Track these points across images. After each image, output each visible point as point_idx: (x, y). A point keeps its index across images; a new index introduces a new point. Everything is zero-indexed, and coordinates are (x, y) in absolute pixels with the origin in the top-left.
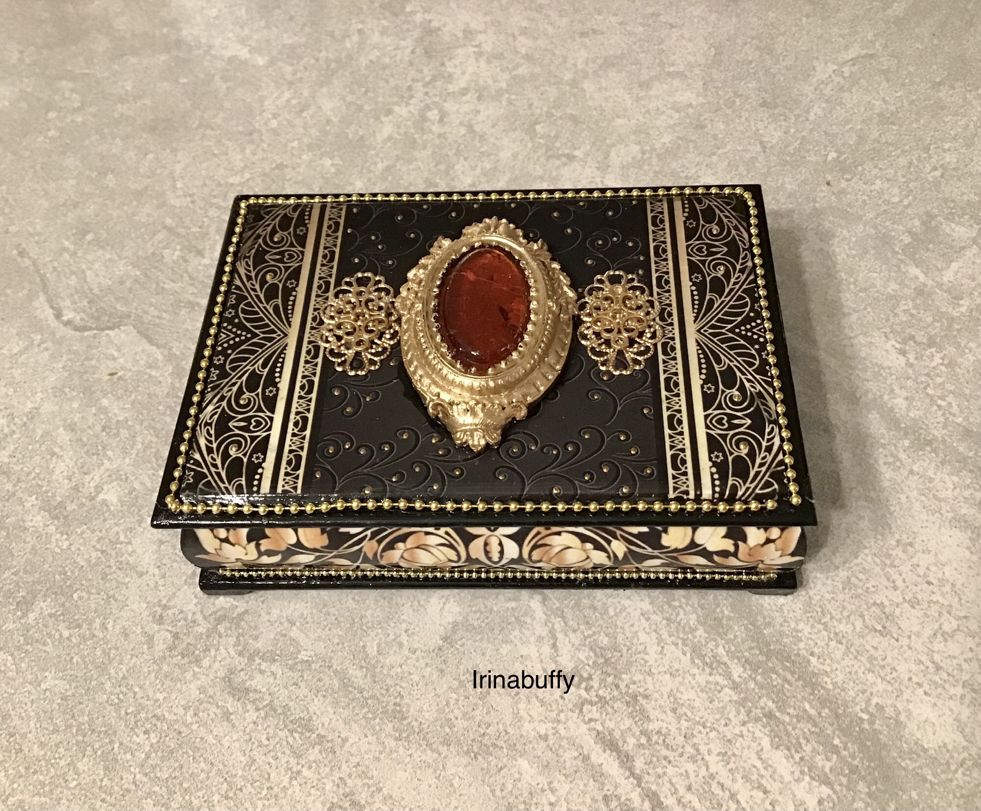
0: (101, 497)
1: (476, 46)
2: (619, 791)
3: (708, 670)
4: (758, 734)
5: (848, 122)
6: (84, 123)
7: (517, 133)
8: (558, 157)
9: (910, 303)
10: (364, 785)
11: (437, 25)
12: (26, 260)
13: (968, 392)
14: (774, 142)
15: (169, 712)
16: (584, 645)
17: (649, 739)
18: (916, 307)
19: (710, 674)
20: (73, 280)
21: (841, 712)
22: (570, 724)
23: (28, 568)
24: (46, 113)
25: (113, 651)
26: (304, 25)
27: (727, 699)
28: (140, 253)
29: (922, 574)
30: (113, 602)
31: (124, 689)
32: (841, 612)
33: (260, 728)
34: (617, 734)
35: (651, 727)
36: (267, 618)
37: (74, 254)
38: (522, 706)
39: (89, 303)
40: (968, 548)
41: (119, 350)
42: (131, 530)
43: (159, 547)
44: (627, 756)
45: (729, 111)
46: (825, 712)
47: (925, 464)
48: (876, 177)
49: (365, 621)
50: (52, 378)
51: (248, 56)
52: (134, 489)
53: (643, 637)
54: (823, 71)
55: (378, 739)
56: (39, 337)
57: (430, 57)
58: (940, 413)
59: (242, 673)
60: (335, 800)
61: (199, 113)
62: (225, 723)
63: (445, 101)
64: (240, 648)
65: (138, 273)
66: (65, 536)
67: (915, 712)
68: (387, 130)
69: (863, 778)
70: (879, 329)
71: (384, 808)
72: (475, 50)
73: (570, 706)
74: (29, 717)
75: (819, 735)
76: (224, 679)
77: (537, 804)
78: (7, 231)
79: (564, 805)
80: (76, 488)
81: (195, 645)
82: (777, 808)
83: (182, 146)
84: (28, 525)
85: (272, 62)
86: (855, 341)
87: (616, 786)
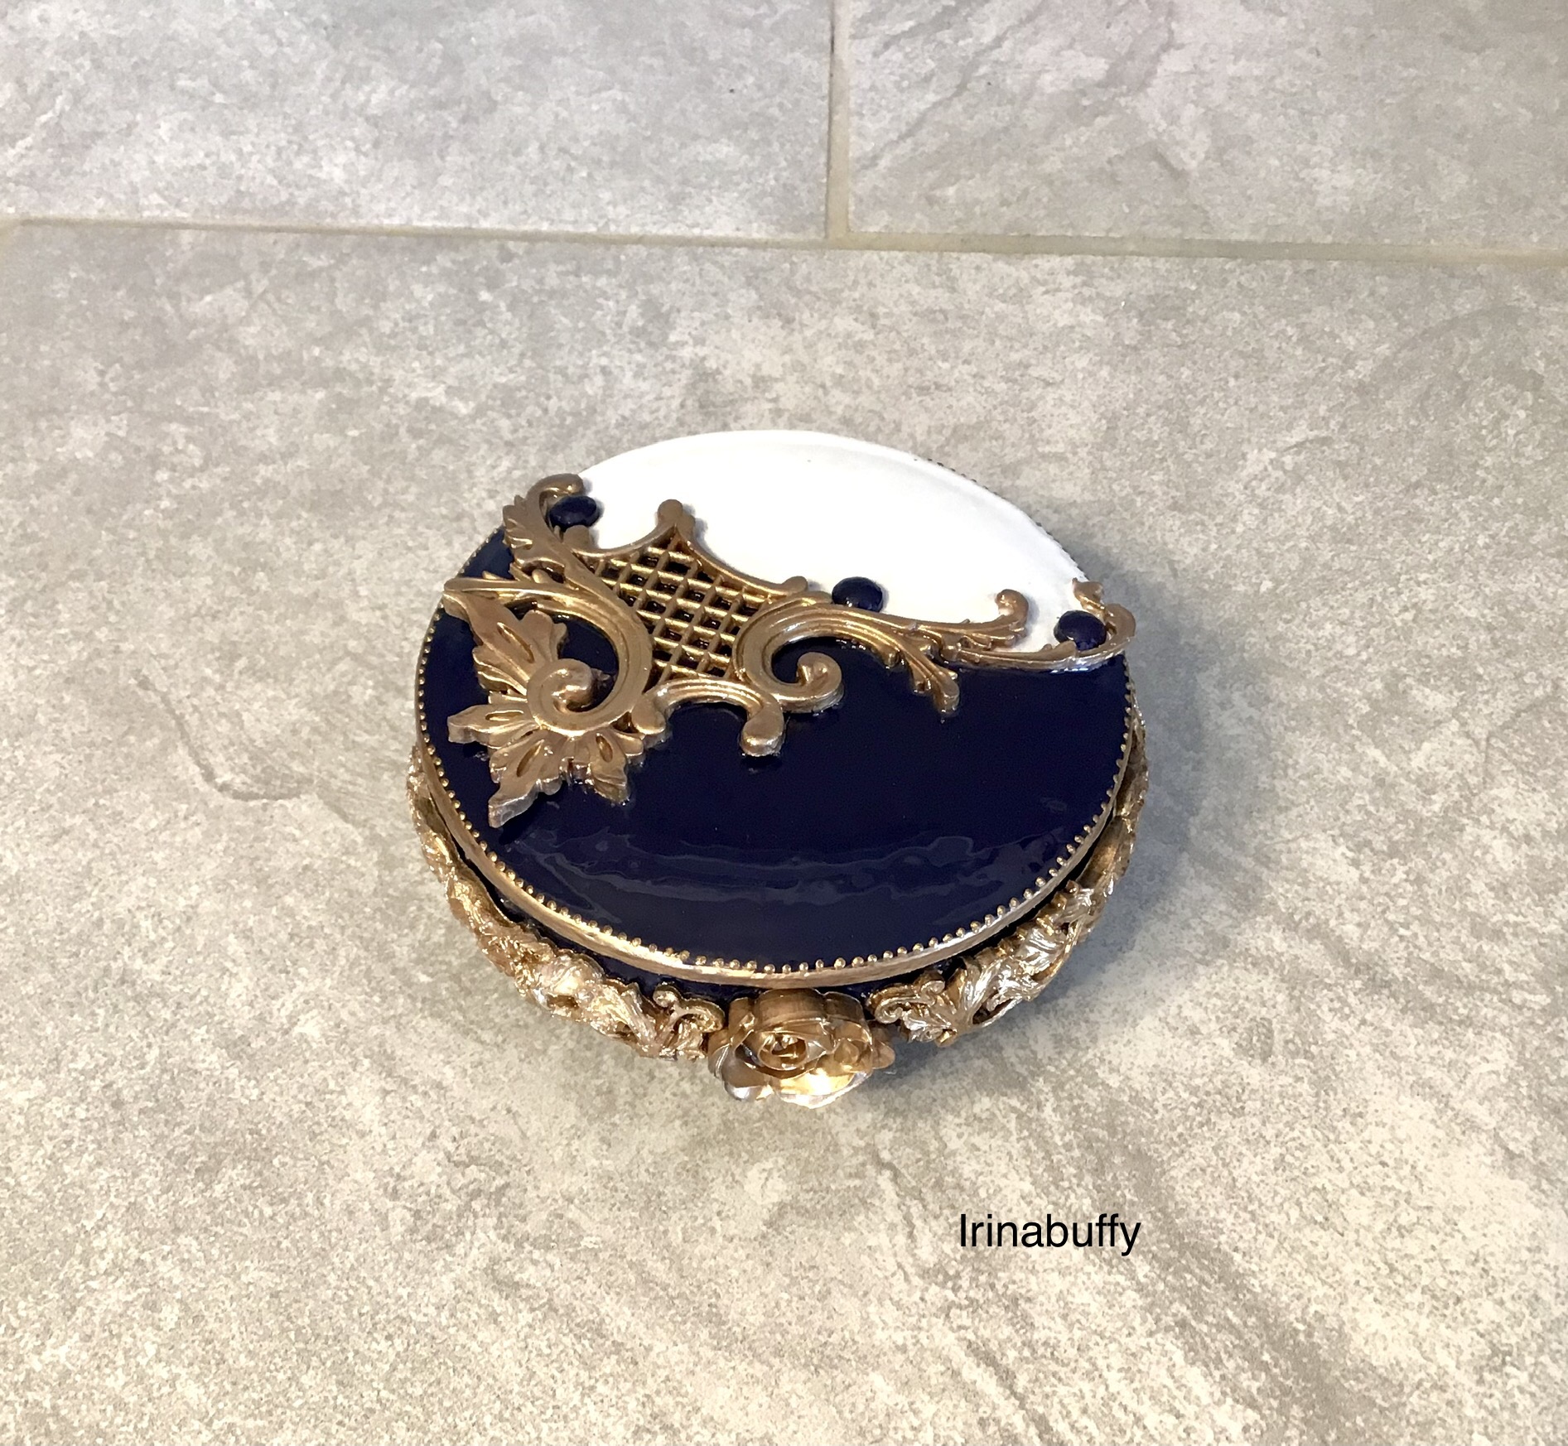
0: (297, 1030)
1: (772, 401)
2: (998, 1414)
3: (1106, 1268)
4: (1169, 1347)
5: (1289, 536)
6: (213, 492)
9: (1367, 797)
10: (677, 1403)
11: (714, 367)
12: (152, 693)
13: (1438, 919)
14: (1188, 561)
15: (418, 1312)
16: (949, 1234)
17: (1034, 1351)
18: (1374, 801)
19: (1110, 1273)
20: (224, 727)
21: (1270, 1320)
22: (934, 1331)
23: (207, 1124)
24: (153, 472)
25: (334, 1234)
26: (522, 355)
27: (1129, 1304)
28: (317, 688)
29: (1374, 1152)
30: (327, 1169)
31: (354, 1283)
32: (1273, 1199)
33: (537, 1332)
34: (993, 1345)
35: (1036, 1336)
36: (535, 1192)
37: (221, 687)
38: (872, 1309)
39: (251, 759)
40: (1433, 1121)
41: (301, 827)
42: (343, 1074)
43: (384, 1098)
44: (1007, 1371)
46: (1252, 1321)
47: (1382, 1012)
48: (1326, 618)
49: (664, 1199)
50: (211, 865)
51: (443, 400)
52: (342, 1021)
54: (1257, 459)
55: (690, 1347)
56: (185, 806)
57: (707, 414)
58: (1402, 945)
59: (509, 1263)
60: (641, 1423)
61: (381, 484)
62: (492, 1326)
64: (503, 1232)
65: (317, 719)
66: (253, 1082)
67: (1362, 1325)
69: (1297, 1401)
70: (1324, 831)
71: (704, 1431)
72: (770, 406)
73: (934, 1310)
74: (229, 1318)
75: (1243, 1350)
76: (485, 1270)
77: (895, 1429)
78: (117, 651)
79: (930, 1429)
80: (261, 1019)
81: (443, 1228)
82: (1193, 1436)
83: (360, 532)
84: (199, 1066)
85: (480, 411)
86: (1293, 846)
87: (995, 1407)
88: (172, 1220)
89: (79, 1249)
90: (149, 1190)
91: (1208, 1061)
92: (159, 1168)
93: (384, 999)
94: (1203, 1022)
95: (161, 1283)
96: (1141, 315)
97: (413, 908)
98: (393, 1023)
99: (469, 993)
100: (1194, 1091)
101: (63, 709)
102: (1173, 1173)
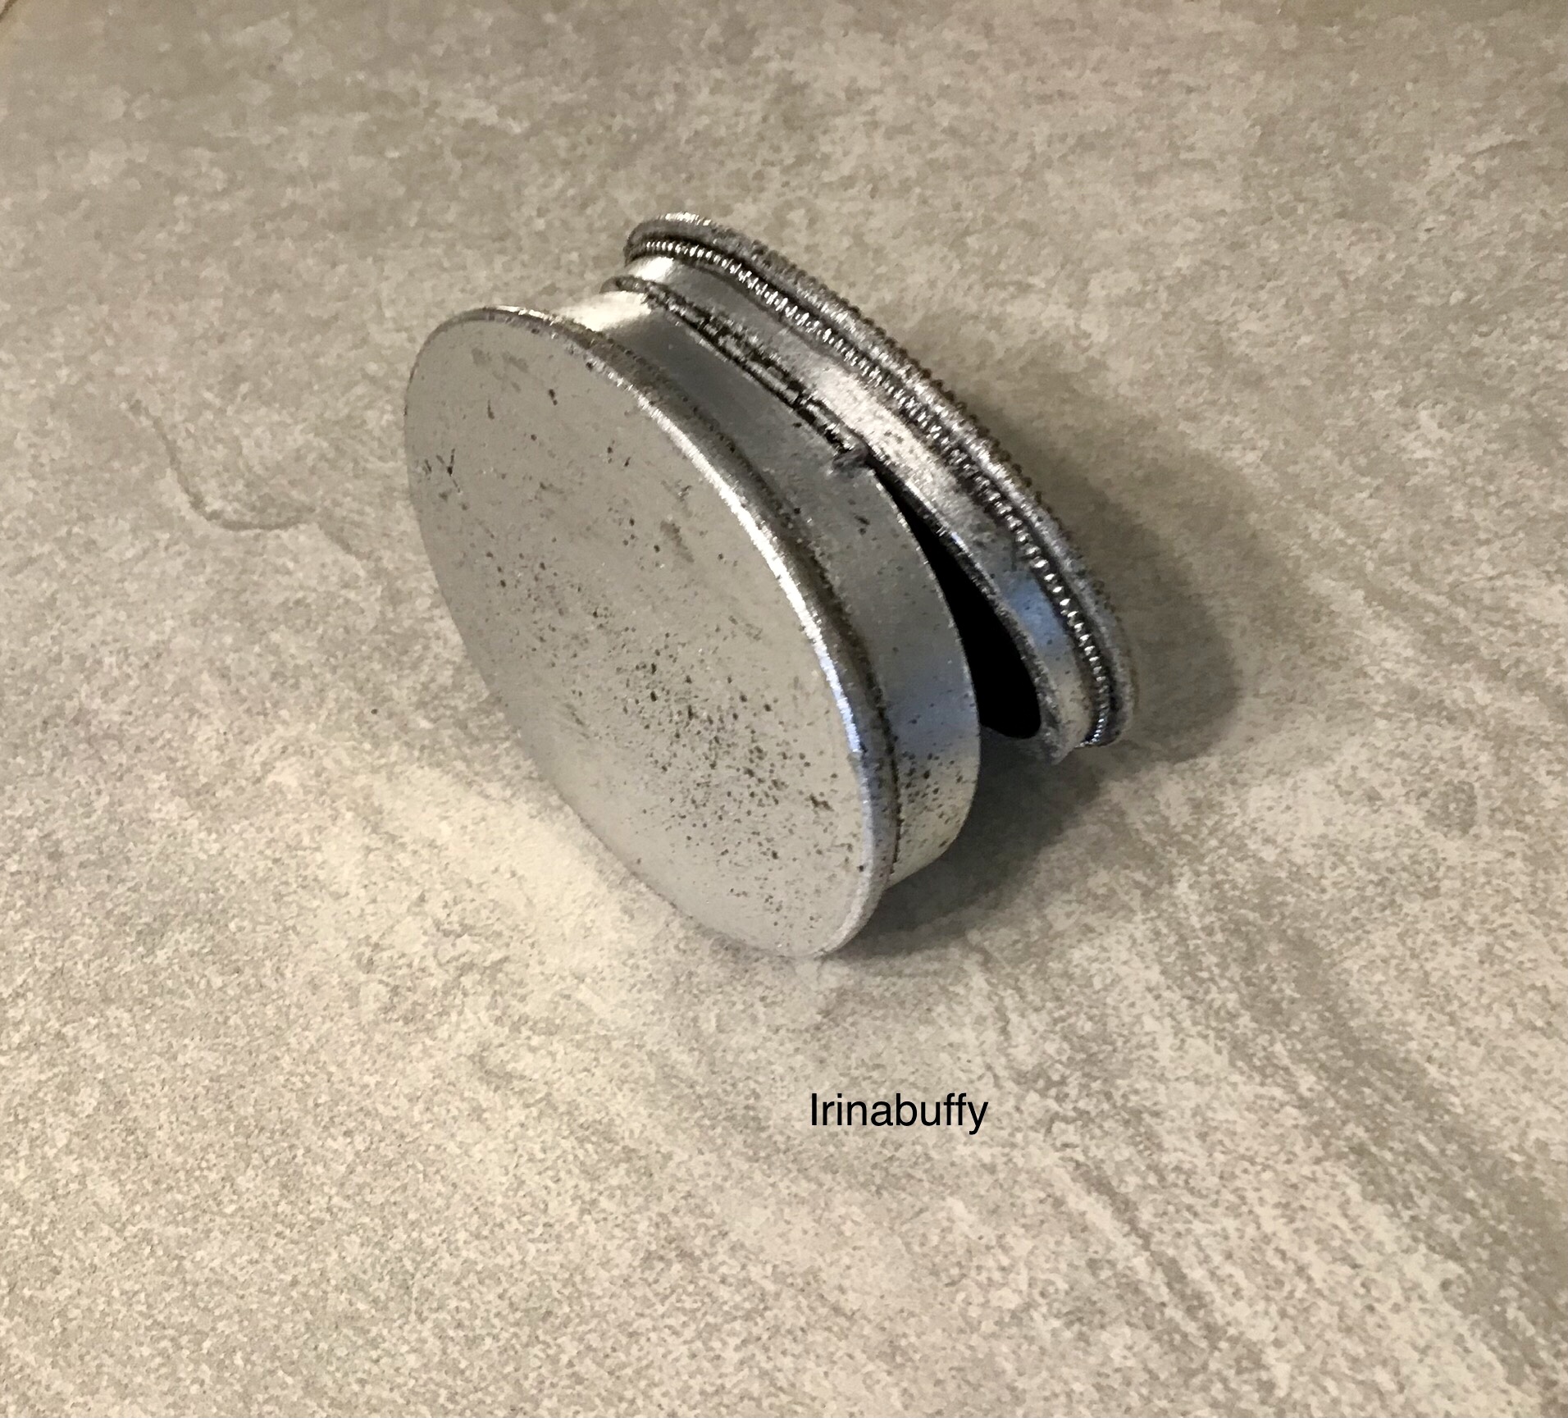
0: (272, 778)
2: (1113, 1255)
3: (1258, 1079)
4: (1342, 1178)
5: (1483, 244)
6: (232, 213)
7: (937, 247)
8: (1004, 286)
10: (699, 1226)
11: (803, 80)
12: (143, 418)
15: (386, 1105)
16: (1054, 1032)
17: (1162, 1179)
19: (1262, 1084)
20: (220, 452)
21: (1477, 1149)
22: (1032, 1149)
23: (155, 881)
24: (171, 196)
25: (293, 1011)
26: (587, 74)
27: (1290, 1123)
28: (327, 415)
30: (292, 936)
31: (312, 1069)
32: (1478, 999)
33: (531, 1133)
34: (1109, 1170)
35: (1165, 1159)
36: (538, 969)
37: (220, 412)
39: (246, 486)
41: (296, 560)
42: (320, 829)
43: (366, 857)
44: (1127, 1202)
45: (1285, 223)
46: (1452, 1148)
48: (1531, 332)
49: (695, 980)
50: (190, 597)
51: (496, 120)
52: (325, 770)
53: (1149, 1024)
54: (1441, 165)
55: (720, 1157)
56: (167, 536)
57: (792, 128)
59: (501, 1051)
60: (653, 1247)
61: (417, 205)
62: (476, 1124)
63: (817, 196)
64: (498, 1012)
65: (325, 444)
66: (214, 836)
69: (1515, 1252)
70: (1537, 567)
71: (732, 1262)
73: (1031, 1122)
74: (157, 1104)
75: (1440, 1183)
76: (471, 1058)
77: (979, 1268)
78: (110, 374)
79: (1024, 1272)
80: (231, 764)
81: (425, 1006)
82: (1375, 1293)
83: (391, 253)
84: (153, 816)
85: (536, 130)
87: (1109, 1248)
88: (103, 990)
90: (79, 955)
91: (1391, 831)
92: (95, 931)
93: (376, 745)
94: (1384, 785)
95: (82, 1062)
96: (1301, 22)
97: (418, 647)
98: (384, 773)
99: (476, 741)
100: (1373, 867)
101: (45, 434)
102: (1347, 964)
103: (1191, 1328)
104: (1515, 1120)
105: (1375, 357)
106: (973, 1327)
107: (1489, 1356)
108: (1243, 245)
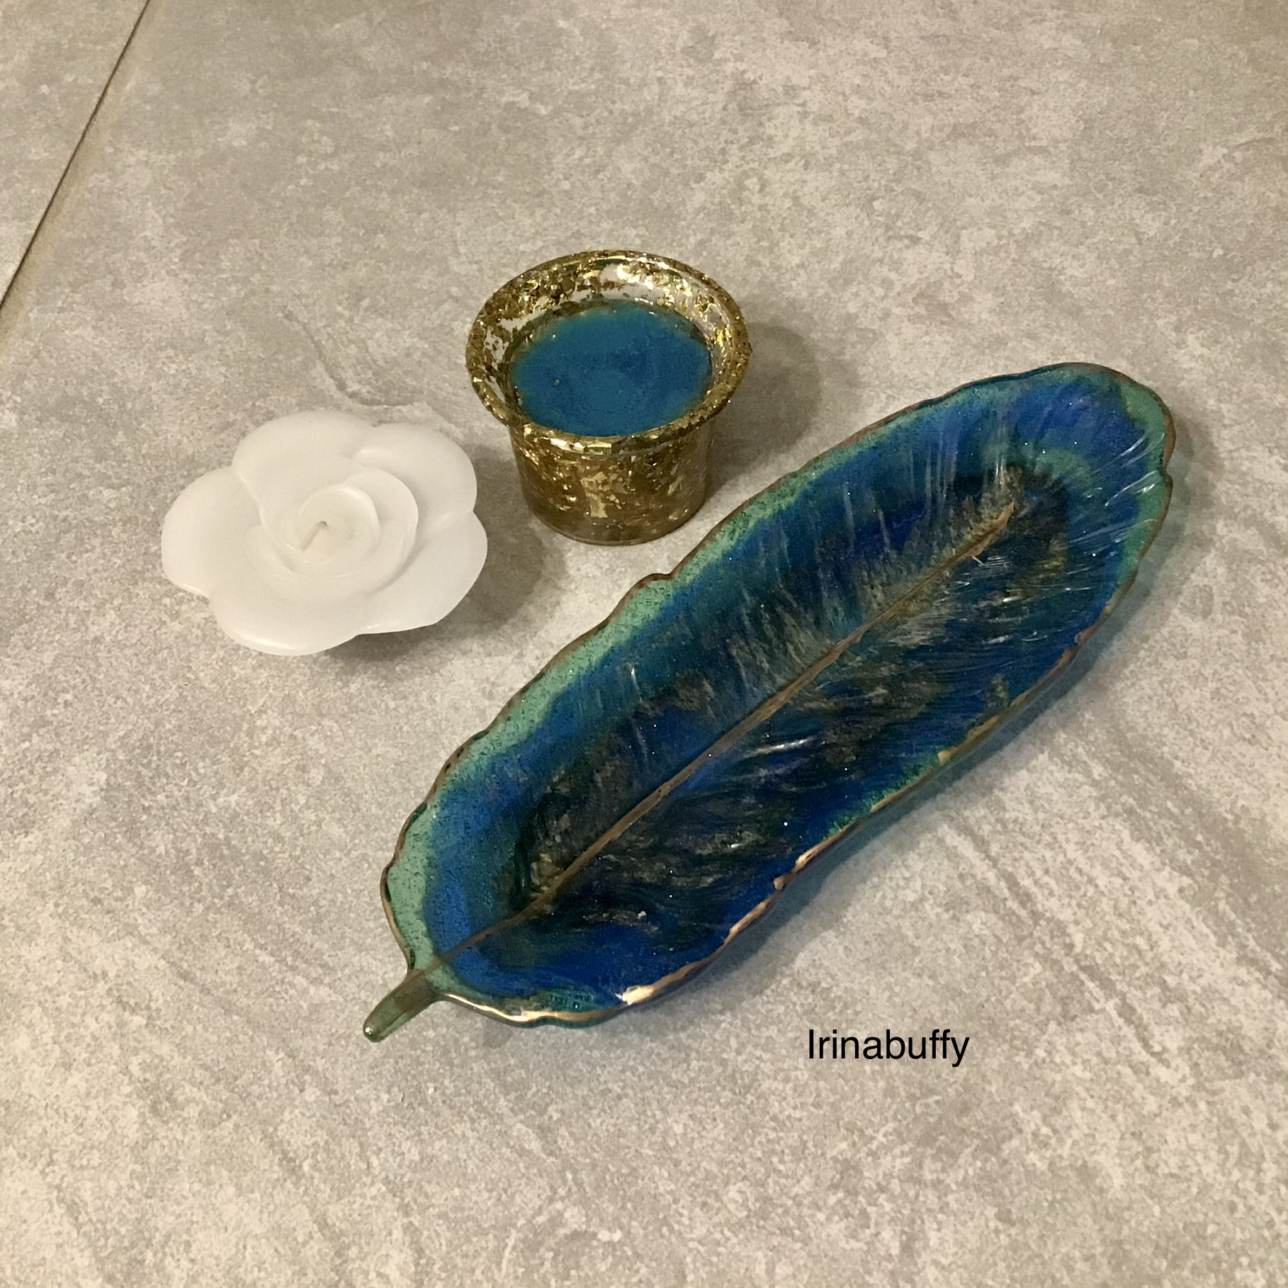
1: (800, 105)
2: (974, 871)
3: (1066, 768)
4: (1118, 827)
5: (1236, 215)
6: (341, 173)
7: (852, 208)
8: (901, 238)
11: (752, 78)
12: (295, 324)
14: (1151, 234)
17: (1005, 826)
19: (1070, 772)
20: (353, 350)
21: (1204, 811)
22: (924, 810)
24: (294, 157)
26: (592, 69)
27: (1086, 795)
28: (426, 323)
32: (1209, 721)
34: (973, 822)
35: (1007, 816)
37: (350, 321)
39: (374, 374)
44: (983, 841)
45: (1100, 196)
46: (1189, 811)
48: (1268, 279)
51: (527, 103)
54: (1211, 155)
57: (745, 115)
61: (476, 168)
63: (765, 168)
65: (426, 346)
67: (1282, 817)
68: (699, 198)
69: (1226, 872)
70: (1262, 444)
72: (799, 109)
74: (362, 779)
75: (1181, 831)
77: (891, 879)
78: (267, 291)
79: (919, 881)
82: (1137, 894)
83: (460, 205)
85: (557, 112)
86: (1235, 455)
87: (972, 867)
88: (318, 709)
89: (245, 726)
90: (299, 686)
92: (308, 672)
95: (310, 753)
96: (1114, 41)
101: (227, 334)
102: (1125, 700)
103: (1023, 913)
104: (1229, 794)
105: (1159, 295)
106: (888, 911)
107: (1206, 930)
108: (1069, 213)
